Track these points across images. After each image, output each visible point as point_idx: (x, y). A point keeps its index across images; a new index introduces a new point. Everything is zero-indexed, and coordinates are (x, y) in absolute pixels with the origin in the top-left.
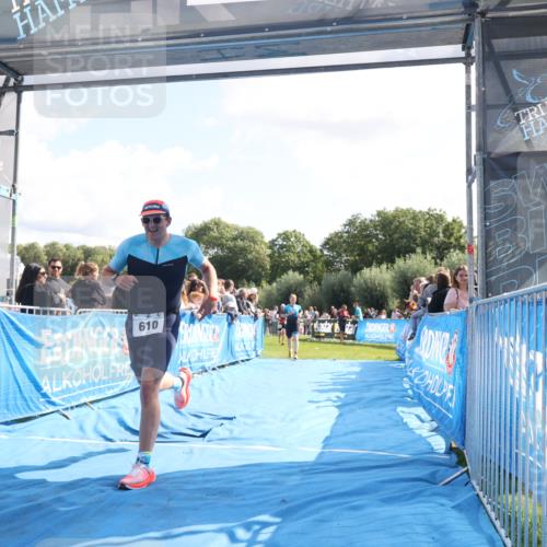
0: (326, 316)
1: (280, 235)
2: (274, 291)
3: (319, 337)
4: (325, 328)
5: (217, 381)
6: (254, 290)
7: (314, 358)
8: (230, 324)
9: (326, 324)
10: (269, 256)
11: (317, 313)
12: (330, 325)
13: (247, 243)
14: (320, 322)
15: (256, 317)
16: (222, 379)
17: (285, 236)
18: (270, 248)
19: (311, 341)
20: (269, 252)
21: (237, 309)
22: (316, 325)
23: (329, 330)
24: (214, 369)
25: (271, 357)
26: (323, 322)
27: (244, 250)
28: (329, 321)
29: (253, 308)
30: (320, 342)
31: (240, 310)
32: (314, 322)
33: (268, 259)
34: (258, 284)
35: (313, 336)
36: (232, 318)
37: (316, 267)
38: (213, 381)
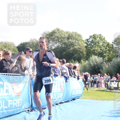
0: (114, 79)
1: (91, 37)
2: (87, 66)
3: (111, 89)
4: (114, 85)
5: (58, 111)
6: (77, 65)
7: (108, 100)
8: (66, 81)
9: (114, 82)
10: (86, 47)
11: (109, 77)
12: (117, 83)
13: (74, 41)
14: (111, 81)
15: (78, 79)
16: (61, 109)
17: (94, 37)
18: (86, 43)
19: (107, 91)
20: (85, 45)
21: (69, 74)
22: (109, 83)
23: (116, 86)
24: (57, 104)
25: (86, 99)
26: (113, 81)
27: (72, 44)
28: (116, 81)
29: (77, 74)
30: (111, 92)
31: (70, 75)
32: (108, 81)
33: (85, 49)
34: (79, 62)
35: (108, 89)
36: (66, 78)
37: (110, 53)
38: (56, 110)
